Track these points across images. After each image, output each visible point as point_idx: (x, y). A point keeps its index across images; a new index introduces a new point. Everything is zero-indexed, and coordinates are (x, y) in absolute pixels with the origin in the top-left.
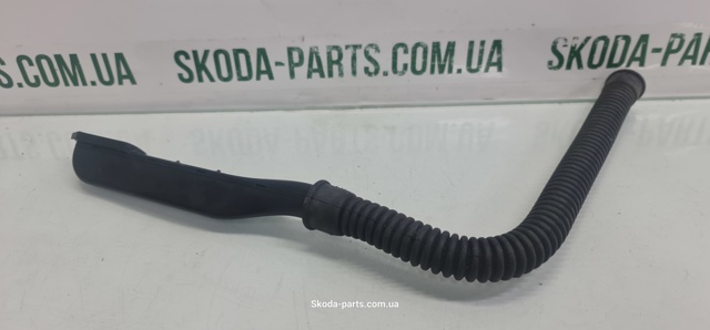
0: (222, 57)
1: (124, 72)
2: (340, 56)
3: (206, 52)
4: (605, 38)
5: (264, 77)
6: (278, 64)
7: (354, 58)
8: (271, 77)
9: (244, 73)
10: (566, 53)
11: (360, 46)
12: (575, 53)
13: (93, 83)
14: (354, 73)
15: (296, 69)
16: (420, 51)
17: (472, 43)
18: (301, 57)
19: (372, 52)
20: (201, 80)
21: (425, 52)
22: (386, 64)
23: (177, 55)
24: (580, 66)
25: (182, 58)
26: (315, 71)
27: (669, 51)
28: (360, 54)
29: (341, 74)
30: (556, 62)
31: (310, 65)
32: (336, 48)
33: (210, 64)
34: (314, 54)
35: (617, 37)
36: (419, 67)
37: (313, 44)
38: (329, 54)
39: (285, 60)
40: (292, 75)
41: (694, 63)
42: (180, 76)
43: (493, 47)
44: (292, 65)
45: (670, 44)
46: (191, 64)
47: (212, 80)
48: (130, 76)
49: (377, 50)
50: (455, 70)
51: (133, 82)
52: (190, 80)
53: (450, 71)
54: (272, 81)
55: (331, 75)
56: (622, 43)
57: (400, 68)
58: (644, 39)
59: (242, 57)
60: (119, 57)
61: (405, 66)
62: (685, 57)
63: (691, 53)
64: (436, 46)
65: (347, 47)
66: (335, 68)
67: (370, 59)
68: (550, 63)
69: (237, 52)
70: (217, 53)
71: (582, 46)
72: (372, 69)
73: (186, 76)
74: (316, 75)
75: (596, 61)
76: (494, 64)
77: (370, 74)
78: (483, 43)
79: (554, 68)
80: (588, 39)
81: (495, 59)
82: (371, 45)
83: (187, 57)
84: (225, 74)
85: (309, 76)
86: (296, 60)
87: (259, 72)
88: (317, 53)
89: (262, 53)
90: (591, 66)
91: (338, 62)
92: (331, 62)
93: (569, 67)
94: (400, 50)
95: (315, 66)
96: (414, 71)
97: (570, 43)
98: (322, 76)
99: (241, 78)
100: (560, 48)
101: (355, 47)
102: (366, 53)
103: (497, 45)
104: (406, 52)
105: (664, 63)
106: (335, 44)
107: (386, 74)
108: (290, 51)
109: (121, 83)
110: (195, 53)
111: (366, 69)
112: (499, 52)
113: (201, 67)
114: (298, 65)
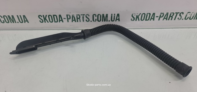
0: (50, 17)
1: (26, 20)
2: (80, 17)
3: (46, 16)
4: (144, 14)
5: (61, 22)
6: (64, 18)
7: (83, 17)
8: (63, 22)
9: (56, 21)
10: (135, 17)
11: (85, 15)
12: (137, 17)
13: (18, 22)
14: (83, 21)
15: (69, 20)
16: (99, 16)
17: (112, 14)
18: (70, 17)
19: (87, 16)
20: (45, 22)
21: (101, 16)
22: (91, 19)
23: (39, 16)
24: (139, 20)
25: (40, 17)
26: (74, 20)
27: (160, 17)
28: (85, 16)
29: (80, 21)
30: (133, 19)
31: (72, 19)
32: (79, 15)
33: (47, 18)
34: (73, 16)
35: (147, 13)
36: (99, 20)
37: (73, 14)
38: (77, 17)
39: (66, 18)
40: (68, 21)
41: (167, 20)
42: (40, 21)
43: (117, 15)
44: (68, 19)
45: (160, 15)
46: (42, 18)
47: (48, 22)
48: (27, 21)
49: (89, 16)
50: (108, 21)
51: (28, 22)
52: (43, 22)
53: (107, 21)
54: (63, 23)
55: (78, 21)
56: (148, 15)
57: (95, 20)
58: (154, 14)
59: (55, 17)
60: (24, 16)
61: (96, 20)
62: (164, 18)
63: (166, 17)
64: (103, 15)
65: (81, 15)
66: (79, 20)
67: (87, 18)
68: (131, 19)
69: (54, 16)
70: (49, 16)
71: (139, 15)
72: (88, 20)
73: (41, 21)
74: (74, 21)
75: (143, 19)
76: (118, 19)
77: (87, 21)
78: (115, 14)
79: (133, 20)
80: (140, 14)
81: (118, 18)
82: (87, 15)
83: (42, 17)
84: (51, 21)
85: (72, 22)
86: (69, 18)
87: (60, 21)
88: (74, 16)
89: (60, 16)
90: (141, 20)
91: (79, 18)
92: (77, 18)
93: (136, 20)
94: (94, 16)
95: (74, 19)
96: (98, 21)
97: (136, 15)
98: (75, 21)
99: (55, 22)
100: (134, 16)
101: (83, 15)
102: (86, 16)
103: (118, 15)
104: (96, 16)
105: (159, 20)
106: (78, 14)
107: (91, 21)
108: (67, 15)
109: (25, 22)
110: (43, 16)
111: (86, 20)
112: (119, 17)
113: (45, 19)
114: (69, 19)
